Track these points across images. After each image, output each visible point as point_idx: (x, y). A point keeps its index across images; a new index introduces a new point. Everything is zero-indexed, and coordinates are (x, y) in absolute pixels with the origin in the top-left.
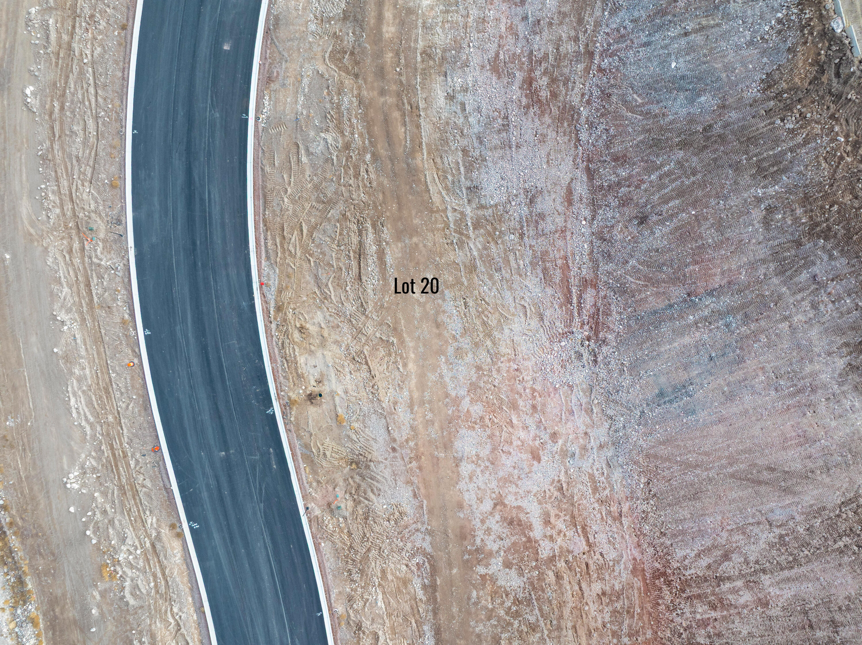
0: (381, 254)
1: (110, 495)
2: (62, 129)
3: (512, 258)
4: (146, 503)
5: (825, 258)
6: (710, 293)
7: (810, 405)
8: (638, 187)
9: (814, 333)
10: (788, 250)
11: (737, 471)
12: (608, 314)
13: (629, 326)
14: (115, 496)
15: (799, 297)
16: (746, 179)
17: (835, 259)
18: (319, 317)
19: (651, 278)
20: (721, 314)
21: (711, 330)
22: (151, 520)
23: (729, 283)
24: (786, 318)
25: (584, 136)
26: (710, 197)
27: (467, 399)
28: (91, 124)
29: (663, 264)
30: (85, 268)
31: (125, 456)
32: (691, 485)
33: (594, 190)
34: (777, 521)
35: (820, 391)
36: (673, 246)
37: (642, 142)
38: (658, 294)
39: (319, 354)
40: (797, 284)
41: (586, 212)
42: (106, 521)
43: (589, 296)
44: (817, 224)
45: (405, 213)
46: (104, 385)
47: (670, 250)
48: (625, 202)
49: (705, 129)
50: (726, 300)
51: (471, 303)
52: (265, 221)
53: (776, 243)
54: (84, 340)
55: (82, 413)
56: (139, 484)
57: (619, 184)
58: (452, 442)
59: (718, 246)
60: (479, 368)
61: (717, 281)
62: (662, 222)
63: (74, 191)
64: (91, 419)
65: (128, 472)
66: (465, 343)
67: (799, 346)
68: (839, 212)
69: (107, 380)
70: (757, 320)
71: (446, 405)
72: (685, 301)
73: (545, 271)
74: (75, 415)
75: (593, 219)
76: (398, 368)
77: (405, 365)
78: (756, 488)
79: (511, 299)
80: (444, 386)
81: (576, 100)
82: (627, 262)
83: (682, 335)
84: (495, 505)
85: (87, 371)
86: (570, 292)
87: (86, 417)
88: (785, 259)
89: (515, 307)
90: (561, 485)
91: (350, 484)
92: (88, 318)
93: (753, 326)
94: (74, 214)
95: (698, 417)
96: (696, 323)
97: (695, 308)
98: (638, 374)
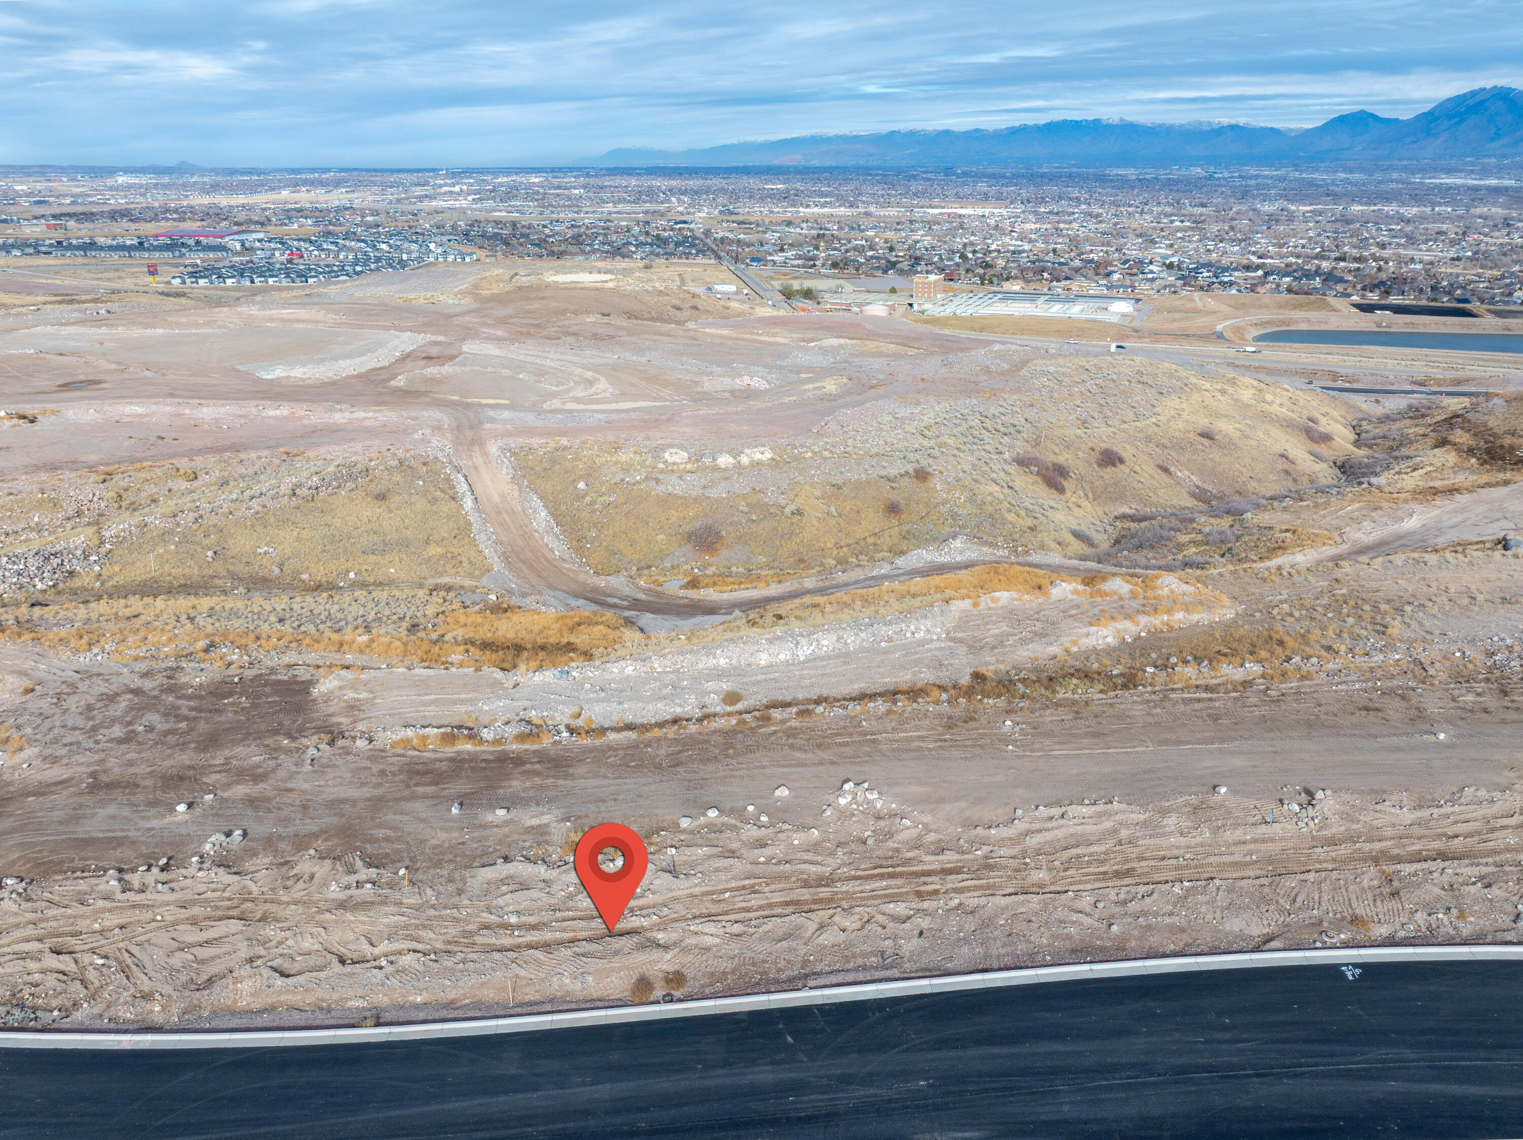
14: (805, 867)
31: (922, 896)
42: (736, 846)
54: (1271, 841)
55: (1050, 825)
56: (833, 917)
74: (1044, 812)
92: (1344, 850)
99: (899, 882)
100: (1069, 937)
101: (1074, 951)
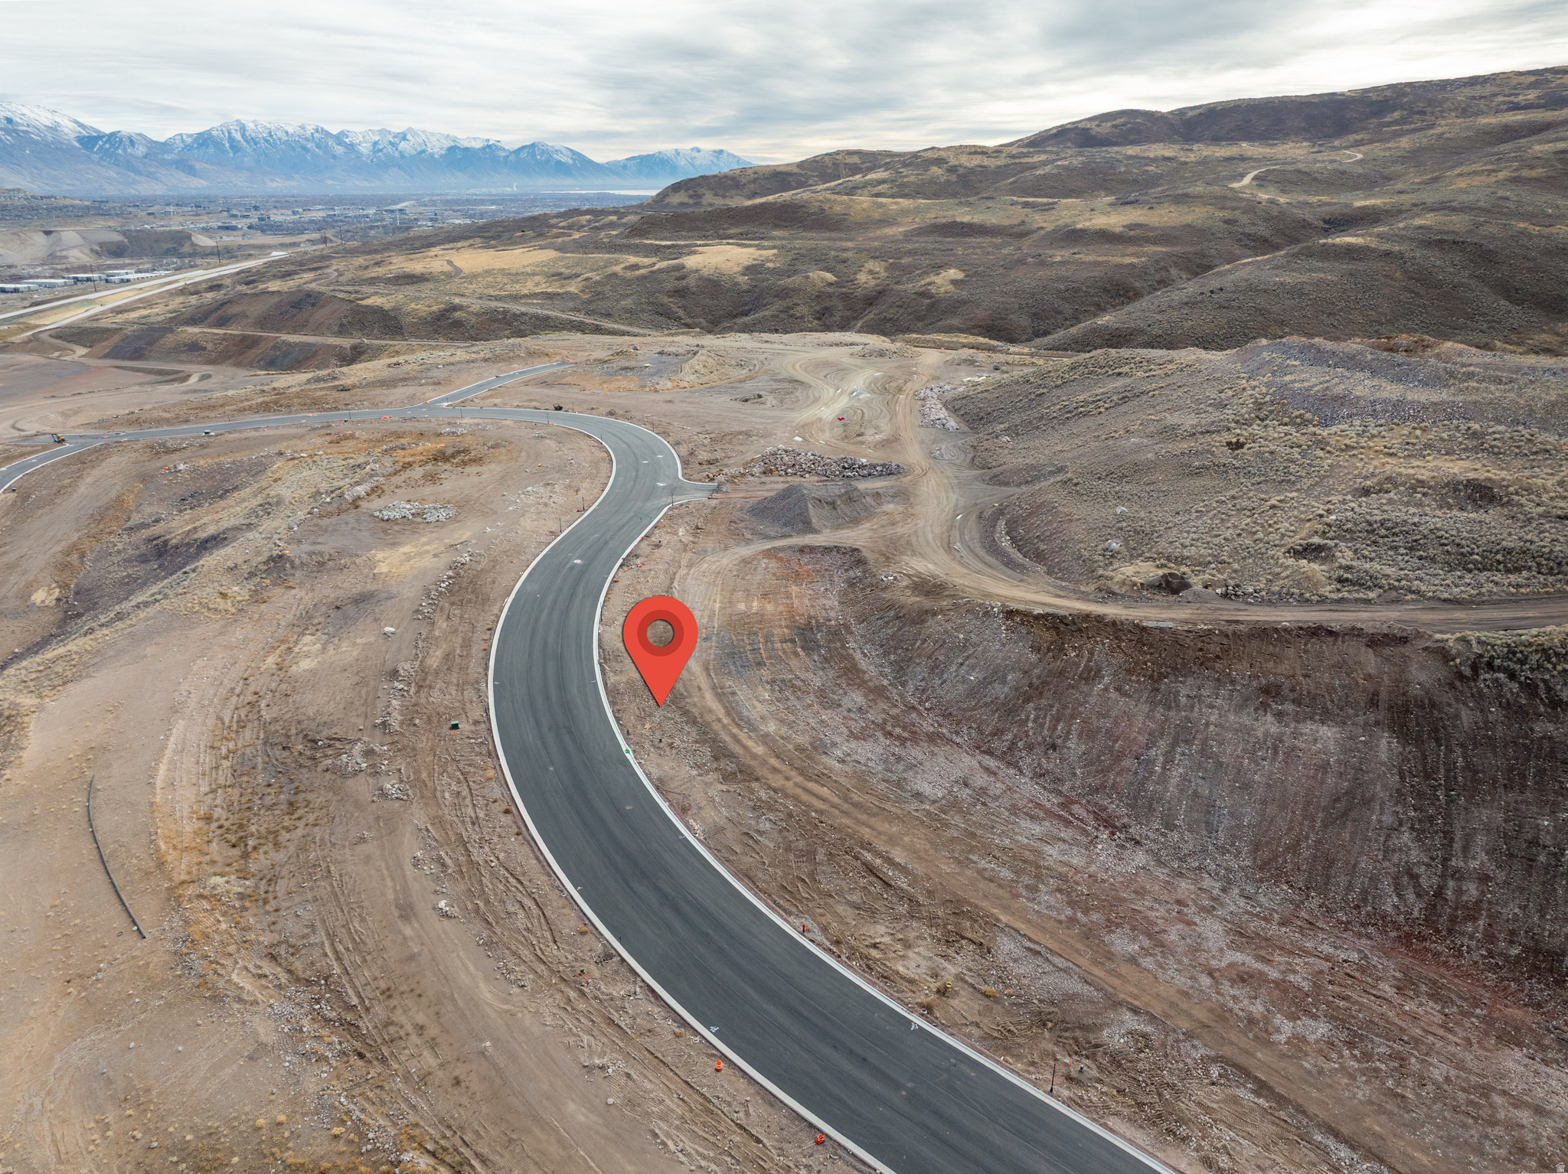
0: (891, 862)
2: (497, 917)
3: (993, 818)
5: (1180, 685)
6: (1148, 748)
7: (1293, 750)
8: (1027, 736)
9: (1232, 717)
10: (1156, 696)
11: (1323, 821)
12: (1104, 809)
13: (1128, 804)
15: (1196, 710)
16: (1085, 688)
17: (1185, 681)
18: (882, 928)
19: (1103, 769)
20: (1170, 752)
21: (1178, 765)
23: (1150, 734)
24: (1207, 725)
25: (958, 740)
26: (1077, 709)
27: (1080, 915)
28: (526, 901)
29: (1099, 757)
30: (597, 1009)
32: (1315, 857)
33: (1001, 757)
34: (1393, 823)
35: (1285, 738)
36: (1091, 744)
37: (1000, 717)
38: (1118, 773)
39: (912, 955)
40: (1186, 706)
41: (1012, 771)
43: (1078, 810)
44: (1152, 676)
45: (880, 829)
46: (700, 1107)
47: (1092, 748)
48: (1030, 748)
49: (1029, 687)
50: (1163, 745)
51: (997, 854)
52: (764, 891)
53: (1144, 698)
54: (642, 1074)
57: (1013, 744)
58: (1109, 951)
59: (1116, 724)
60: (1059, 891)
61: (1142, 739)
62: (1067, 739)
63: (539, 954)
64: (710, 1153)
66: (1027, 880)
67: (1236, 730)
68: (1153, 664)
69: (700, 1099)
70: (1194, 738)
71: (1068, 928)
72: (1139, 763)
73: (1027, 814)
74: (682, 1158)
75: (1022, 772)
78: (1349, 818)
79: (1027, 840)
80: (1049, 917)
81: (930, 728)
82: (1075, 774)
83: (1166, 781)
84: (1210, 975)
85: (668, 1102)
86: (1061, 816)
87: (700, 1154)
88: (1161, 701)
89: (1035, 842)
90: (1236, 931)
91: (1064, 1043)
92: (631, 1051)
93: (1196, 742)
94: (552, 972)
95: (1249, 816)
96: (1164, 768)
97: (1151, 762)
98: (1176, 826)
100: (767, 1111)
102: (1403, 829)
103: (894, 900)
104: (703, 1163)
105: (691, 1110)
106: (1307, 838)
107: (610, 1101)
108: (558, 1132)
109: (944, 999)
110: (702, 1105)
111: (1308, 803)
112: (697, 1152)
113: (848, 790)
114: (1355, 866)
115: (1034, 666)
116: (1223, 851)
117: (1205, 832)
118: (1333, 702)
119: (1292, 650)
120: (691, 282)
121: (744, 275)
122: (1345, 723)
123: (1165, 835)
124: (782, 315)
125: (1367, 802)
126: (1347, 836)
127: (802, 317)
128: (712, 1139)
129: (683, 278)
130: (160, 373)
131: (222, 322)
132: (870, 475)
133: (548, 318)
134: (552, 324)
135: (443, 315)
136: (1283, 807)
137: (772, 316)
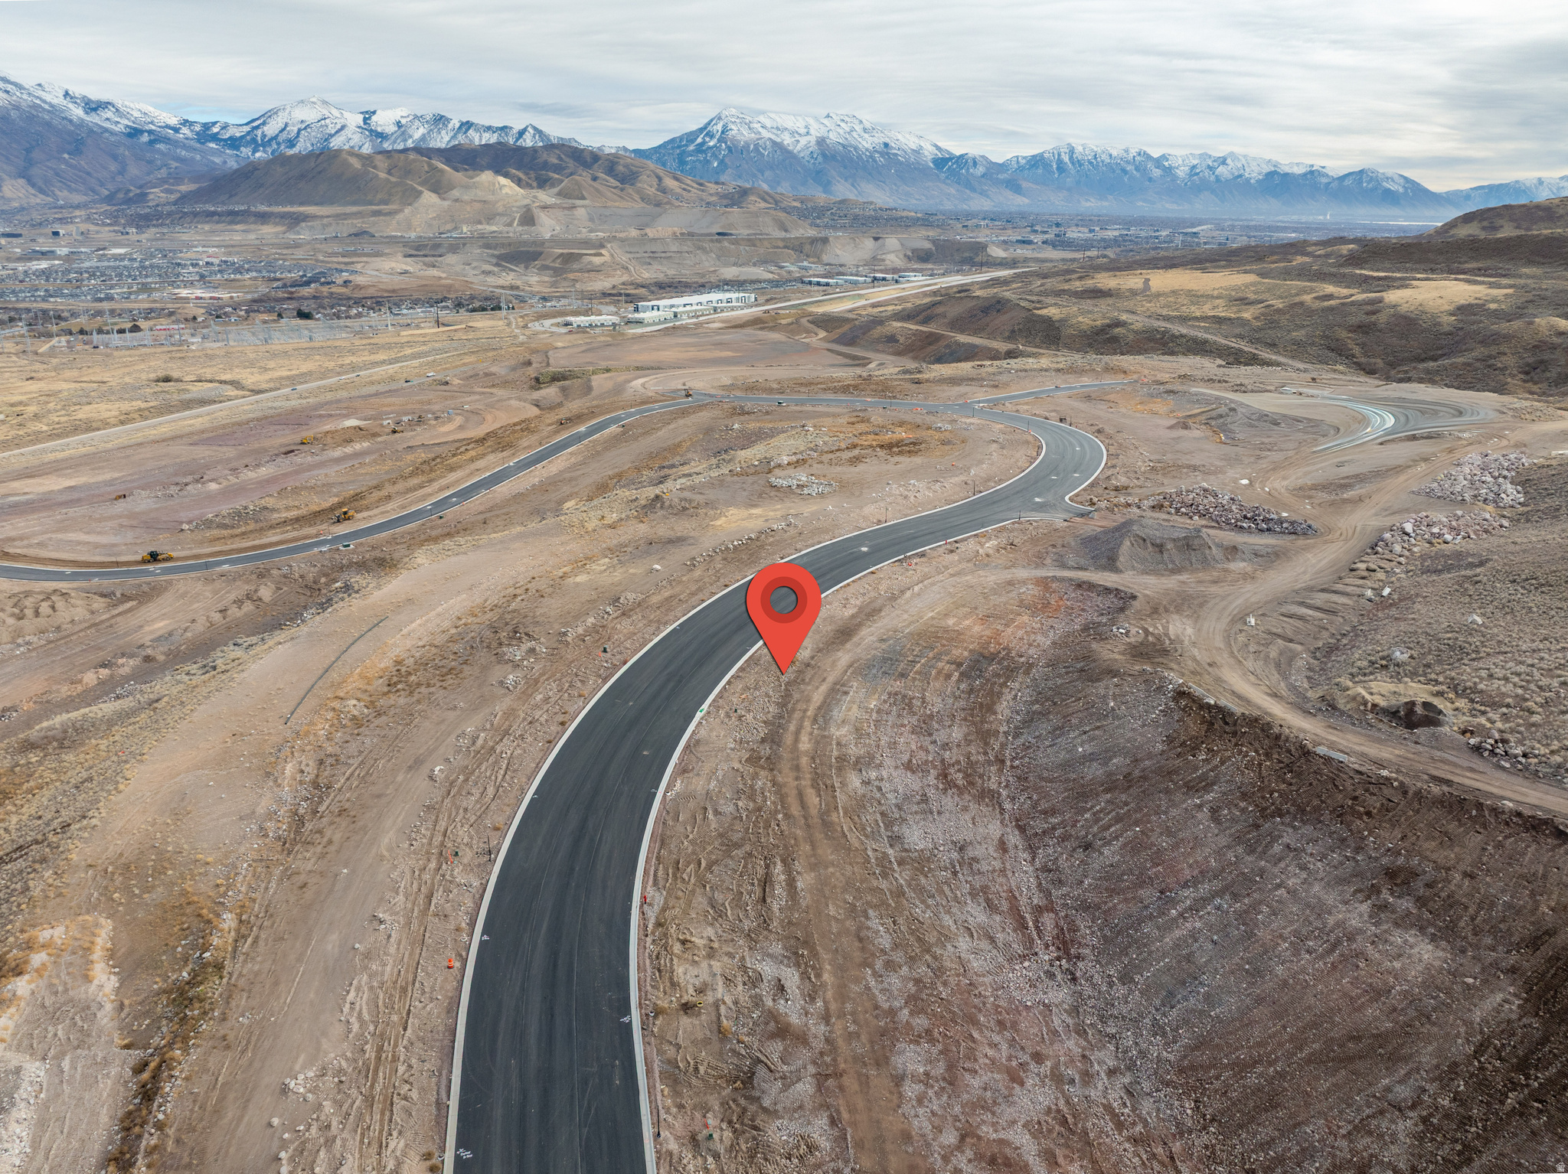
0: (791, 883)
1: (346, 1106)
2: (459, 792)
3: (946, 888)
4: (399, 1120)
5: (1290, 830)
6: (1185, 886)
7: (1357, 956)
8: (1074, 826)
9: (1317, 888)
10: (1249, 833)
11: (1312, 1054)
12: (1074, 929)
13: (1104, 937)
14: (355, 1106)
15: (1282, 865)
16: (1179, 796)
17: (1299, 828)
18: (710, 932)
19: (1114, 889)
20: (1205, 900)
21: (1200, 917)
22: (396, 1144)
23: (1201, 872)
24: (1279, 886)
25: (1007, 806)
26: (1150, 816)
27: (906, 1011)
28: (491, 791)
30: (433, 884)
31: (395, 1059)
32: (1259, 1090)
33: (1027, 839)
34: (1405, 1100)
35: (1359, 938)
36: (1127, 858)
37: (1068, 797)
38: (1126, 900)
39: (704, 964)
40: (1274, 857)
41: (1024, 855)
42: (322, 1140)
43: (1048, 920)
44: (1266, 809)
45: (820, 851)
46: (403, 984)
47: (1125, 862)
48: (1064, 838)
49: (1125, 777)
50: (1204, 888)
51: (900, 921)
52: (658, 858)
53: (1233, 830)
54: (400, 941)
55: (358, 1008)
56: (399, 1094)
57: (1054, 828)
58: (887, 1058)
59: (1175, 847)
60: (918, 981)
61: (1187, 873)
62: (1109, 843)
63: (450, 829)
64: (366, 1016)
65: (390, 1079)
66: (898, 957)
67: (1308, 905)
68: (1280, 796)
69: (410, 979)
70: (1248, 895)
71: (876, 1017)
72: (1159, 899)
73: (988, 901)
74: (346, 1009)
75: (1033, 859)
76: (809, 978)
77: (818, 976)
78: (1350, 1067)
79: (951, 923)
80: (873, 998)
81: (994, 787)
82: (1082, 882)
83: (1170, 929)
84: (963, 1138)
85: (388, 968)
86: (1023, 918)
87: (360, 1013)
88: (1249, 840)
89: (957, 928)
90: (1064, 1116)
91: (730, 1108)
92: (415, 922)
93: (1246, 901)
94: (442, 844)
95: (1228, 1006)
96: (1181, 915)
97: (1173, 902)
98: (1132, 980)
99: (381, 1068)
100: (439, 1013)
101: (448, 1012)
102: (1411, 1114)
103: (752, 914)
104: (353, 1020)
105: (395, 982)
106: (1271, 1064)
107: (357, 946)
108: (308, 947)
109: (682, 1013)
110: (407, 983)
111: (1315, 1025)
112: (361, 1010)
113: (836, 808)
114: (1298, 1125)
115: (1150, 755)
116: (1157, 1029)
117: (1158, 1002)
118: (1473, 919)
119: (1480, 837)
120: (1382, 318)
121: (1452, 314)
122: (1463, 951)
123: (1111, 984)
124: (1478, 365)
125: (1394, 1059)
126: (1324, 1085)
127: (1503, 369)
128: (381, 1008)
129: (1374, 313)
130: (854, 358)
131: (925, 321)
132: (1269, 530)
133: (1206, 342)
134: (1208, 348)
135: (1102, 330)
136: (1278, 1016)
137: (1464, 364)
